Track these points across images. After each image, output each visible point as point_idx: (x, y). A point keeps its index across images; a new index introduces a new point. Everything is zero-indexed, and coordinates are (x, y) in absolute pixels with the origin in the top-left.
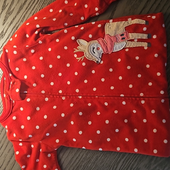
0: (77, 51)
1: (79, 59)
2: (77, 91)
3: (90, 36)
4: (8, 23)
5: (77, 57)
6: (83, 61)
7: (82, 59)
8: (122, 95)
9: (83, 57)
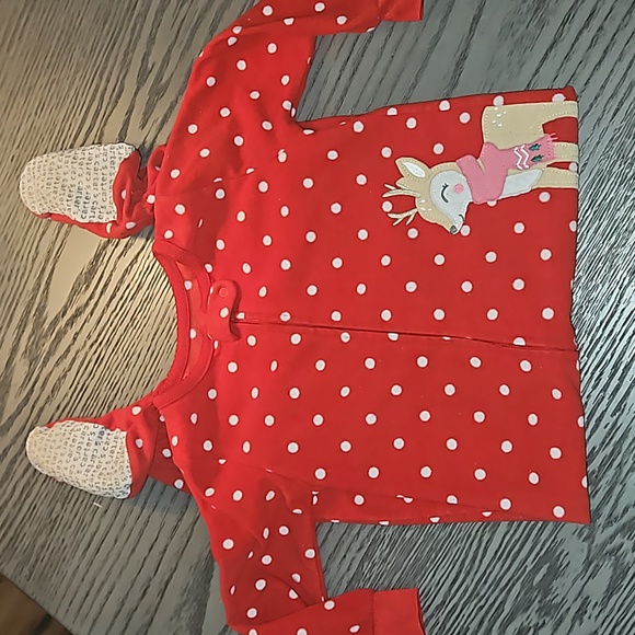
0: (395, 192)
1: (400, 217)
2: (386, 315)
3: (438, 149)
4: (155, 121)
5: (390, 213)
6: (412, 226)
7: (408, 217)
8: (520, 342)
9: (412, 213)
